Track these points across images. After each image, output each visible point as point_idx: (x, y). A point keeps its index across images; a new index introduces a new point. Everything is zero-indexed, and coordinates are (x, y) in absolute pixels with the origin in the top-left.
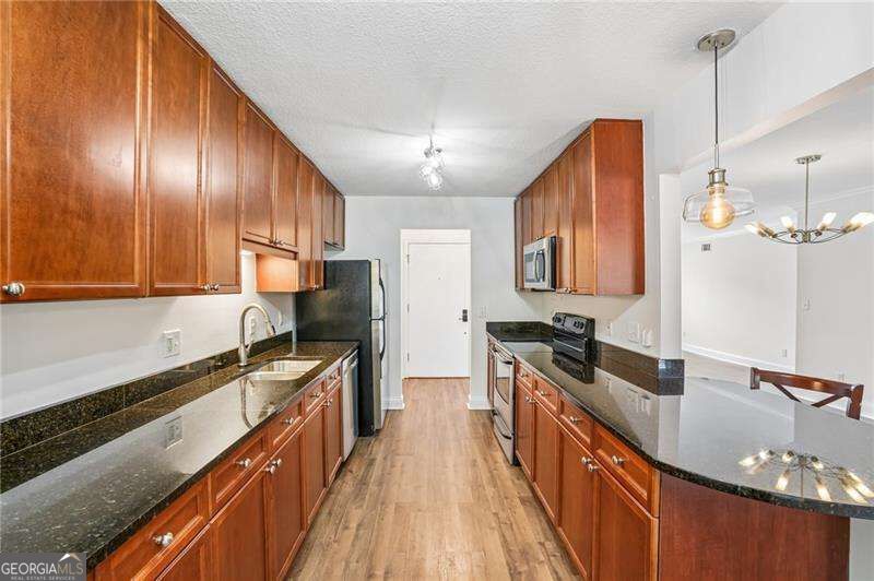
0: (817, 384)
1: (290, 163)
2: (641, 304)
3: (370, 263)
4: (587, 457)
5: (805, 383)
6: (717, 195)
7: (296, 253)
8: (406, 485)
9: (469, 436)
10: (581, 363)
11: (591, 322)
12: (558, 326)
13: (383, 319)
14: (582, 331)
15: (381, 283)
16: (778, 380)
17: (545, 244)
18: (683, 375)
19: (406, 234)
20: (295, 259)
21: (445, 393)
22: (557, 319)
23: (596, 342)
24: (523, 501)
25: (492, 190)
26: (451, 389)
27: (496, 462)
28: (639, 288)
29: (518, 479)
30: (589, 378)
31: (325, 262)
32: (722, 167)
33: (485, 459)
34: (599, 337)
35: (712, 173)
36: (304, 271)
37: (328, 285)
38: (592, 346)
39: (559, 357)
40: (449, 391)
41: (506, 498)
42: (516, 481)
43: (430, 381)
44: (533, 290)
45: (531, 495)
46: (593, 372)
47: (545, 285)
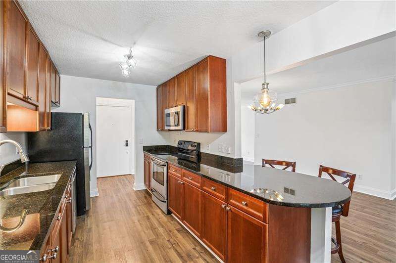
0: (284, 163)
1: (35, 45)
2: (224, 136)
3: (83, 116)
4: (224, 204)
5: (280, 163)
6: (265, 93)
7: (37, 106)
8: (116, 238)
9: (140, 204)
10: (195, 163)
11: (199, 144)
12: (181, 146)
13: (91, 147)
14: (195, 148)
15: (90, 127)
16: (270, 162)
17: (179, 109)
18: (242, 164)
19: (99, 100)
20: (36, 110)
21: (119, 184)
22: (180, 143)
23: (201, 153)
24: (178, 231)
25: (147, 81)
26: (122, 181)
27: (159, 215)
28: (225, 130)
29: (172, 221)
30: (198, 169)
31: (51, 113)
32: (267, 82)
33: (153, 215)
34: (202, 150)
35: (264, 84)
36: (41, 118)
37: (54, 127)
38: (199, 155)
39: (181, 161)
40: (121, 183)
41: (170, 231)
42: (172, 222)
43: (108, 179)
44: (169, 130)
45: (180, 227)
46: (200, 167)
47: (180, 128)
